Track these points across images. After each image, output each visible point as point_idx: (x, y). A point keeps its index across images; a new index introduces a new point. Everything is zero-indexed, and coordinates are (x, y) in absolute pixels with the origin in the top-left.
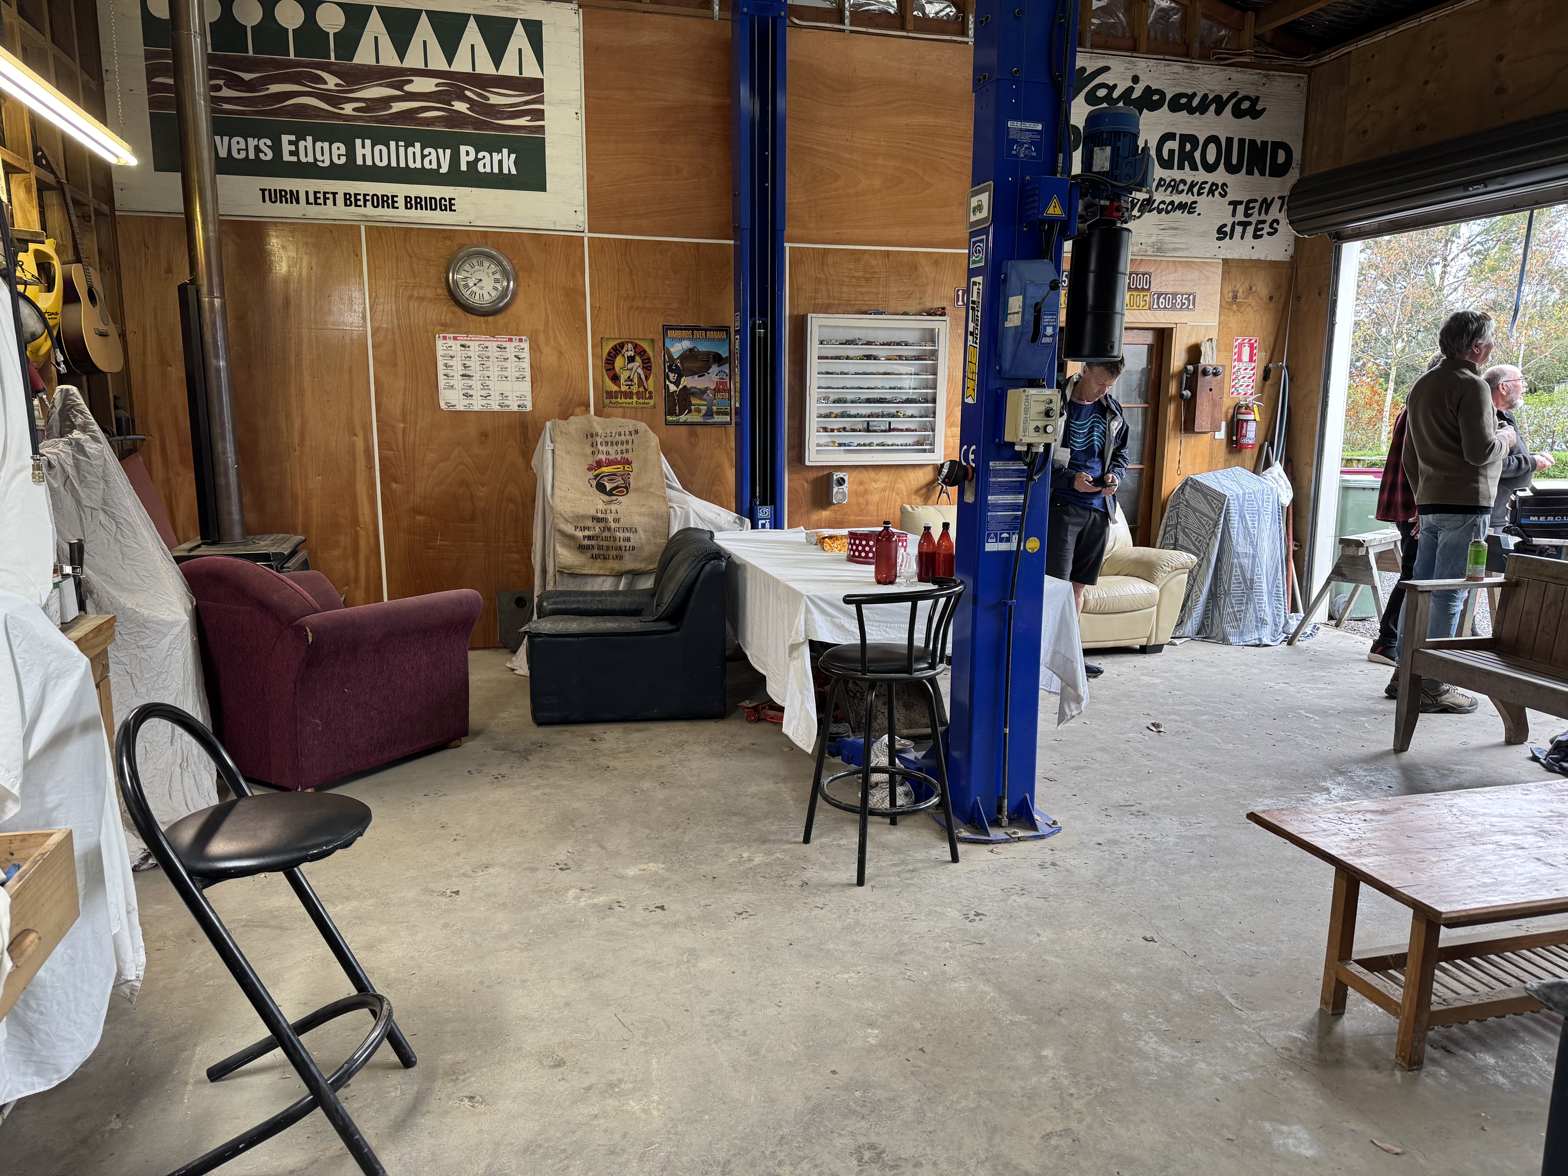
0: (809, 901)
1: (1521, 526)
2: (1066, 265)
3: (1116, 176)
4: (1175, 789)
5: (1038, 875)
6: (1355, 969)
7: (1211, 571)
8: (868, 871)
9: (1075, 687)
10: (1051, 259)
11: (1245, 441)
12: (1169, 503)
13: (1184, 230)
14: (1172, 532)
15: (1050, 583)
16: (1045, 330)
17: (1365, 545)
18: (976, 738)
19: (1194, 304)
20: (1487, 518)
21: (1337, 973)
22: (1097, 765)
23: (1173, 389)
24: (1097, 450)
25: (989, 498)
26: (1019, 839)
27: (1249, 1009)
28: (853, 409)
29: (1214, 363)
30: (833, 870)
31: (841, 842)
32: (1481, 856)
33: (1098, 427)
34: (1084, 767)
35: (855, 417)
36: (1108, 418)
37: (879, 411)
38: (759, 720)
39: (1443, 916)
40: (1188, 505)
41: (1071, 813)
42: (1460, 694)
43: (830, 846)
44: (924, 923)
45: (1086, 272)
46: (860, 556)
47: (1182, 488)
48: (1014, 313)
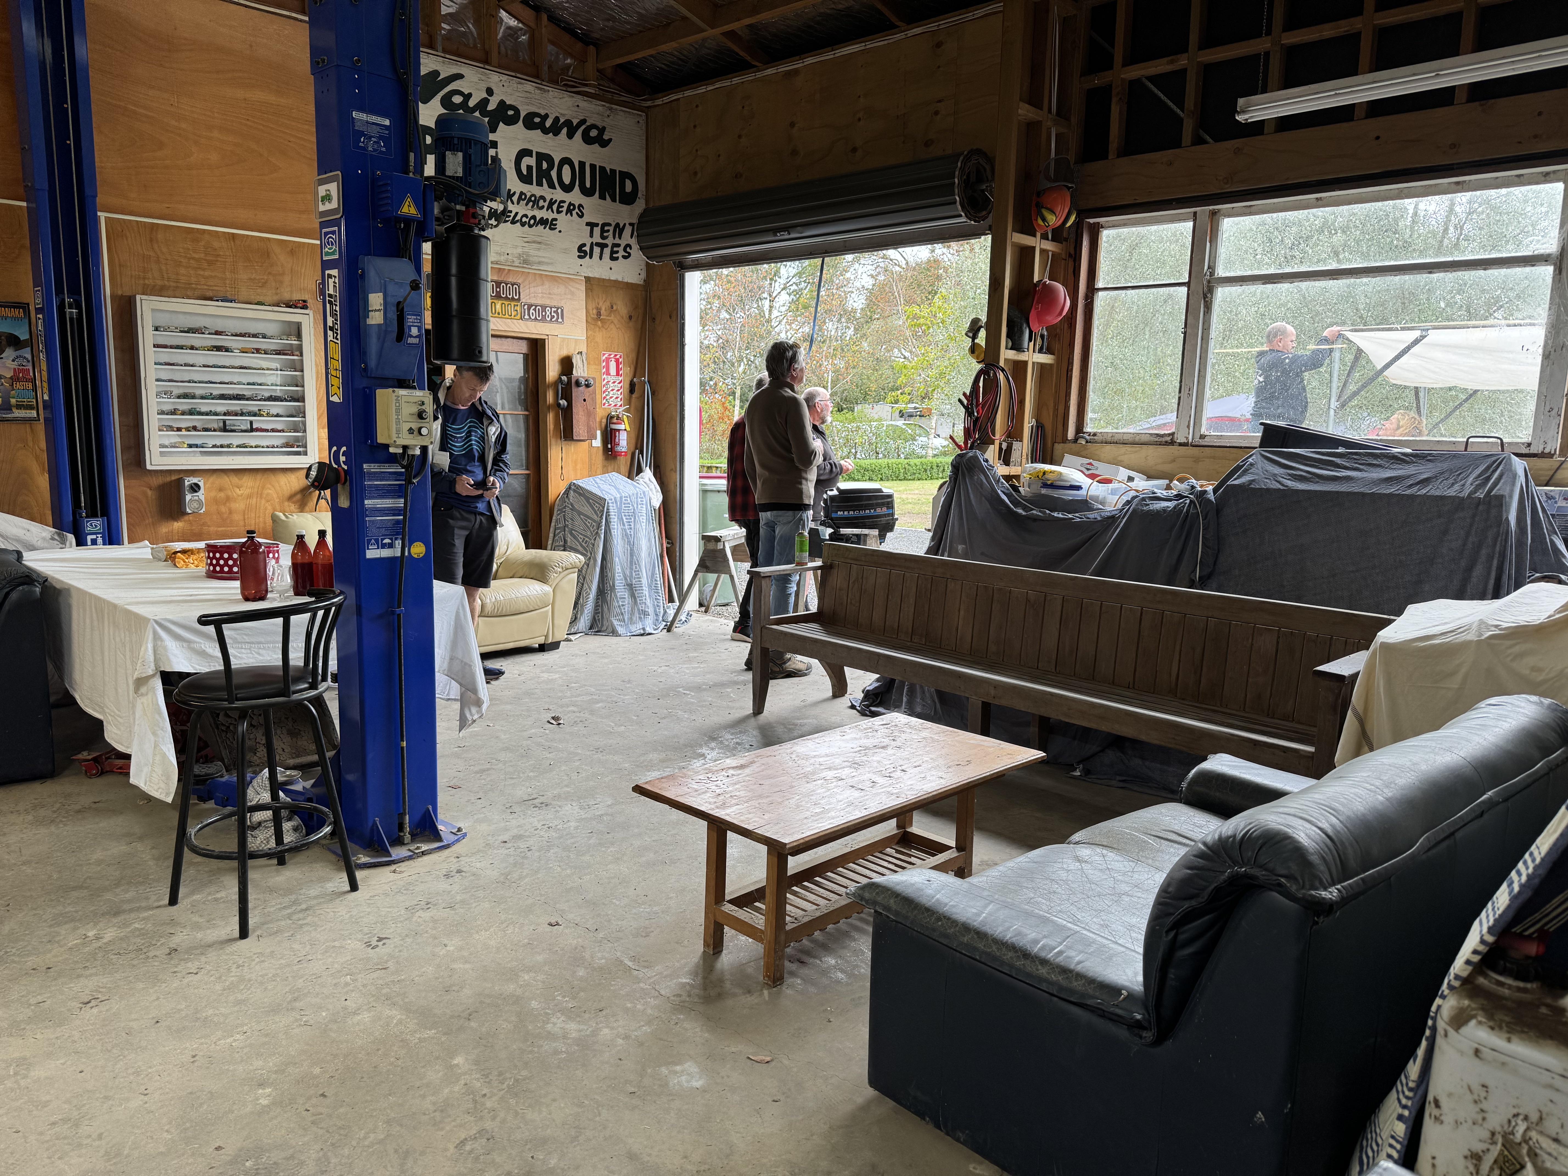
0: (180, 968)
1: (832, 519)
2: (427, 268)
3: (470, 183)
4: (574, 776)
5: (443, 885)
6: (728, 908)
7: (598, 569)
8: (252, 922)
9: (475, 691)
10: (410, 259)
11: (619, 449)
12: (556, 507)
13: (548, 245)
14: (561, 535)
15: (440, 588)
16: (410, 330)
17: (722, 540)
18: (370, 756)
19: (562, 318)
20: (811, 512)
21: (715, 916)
22: (500, 765)
23: (550, 398)
24: (477, 454)
25: (366, 502)
26: (423, 853)
27: (645, 967)
28: (205, 406)
29: (586, 375)
30: (209, 928)
31: (218, 896)
32: (813, 791)
33: (476, 432)
34: (488, 769)
35: (207, 414)
36: (486, 423)
37: (238, 408)
38: (102, 773)
39: (788, 846)
40: (573, 509)
41: (476, 817)
42: (799, 661)
43: (204, 903)
44: (320, 962)
45: (448, 275)
46: (222, 571)
47: (567, 492)
48: (376, 310)
